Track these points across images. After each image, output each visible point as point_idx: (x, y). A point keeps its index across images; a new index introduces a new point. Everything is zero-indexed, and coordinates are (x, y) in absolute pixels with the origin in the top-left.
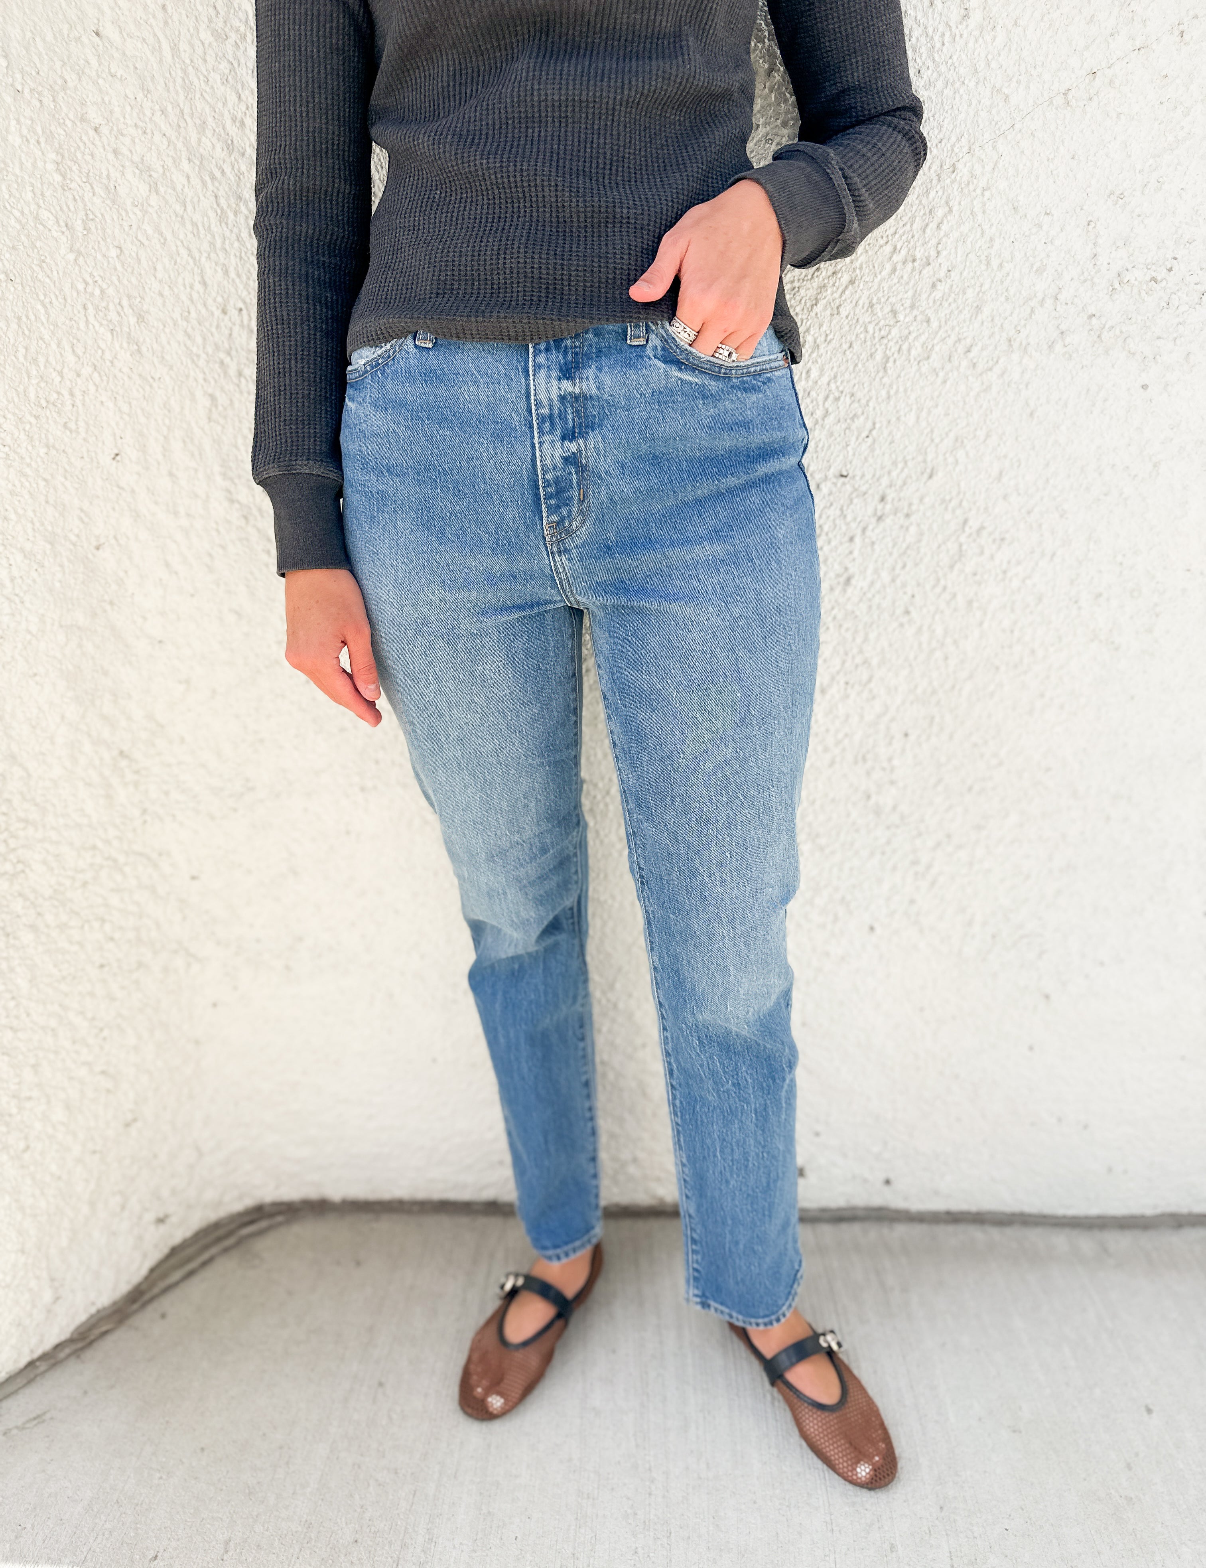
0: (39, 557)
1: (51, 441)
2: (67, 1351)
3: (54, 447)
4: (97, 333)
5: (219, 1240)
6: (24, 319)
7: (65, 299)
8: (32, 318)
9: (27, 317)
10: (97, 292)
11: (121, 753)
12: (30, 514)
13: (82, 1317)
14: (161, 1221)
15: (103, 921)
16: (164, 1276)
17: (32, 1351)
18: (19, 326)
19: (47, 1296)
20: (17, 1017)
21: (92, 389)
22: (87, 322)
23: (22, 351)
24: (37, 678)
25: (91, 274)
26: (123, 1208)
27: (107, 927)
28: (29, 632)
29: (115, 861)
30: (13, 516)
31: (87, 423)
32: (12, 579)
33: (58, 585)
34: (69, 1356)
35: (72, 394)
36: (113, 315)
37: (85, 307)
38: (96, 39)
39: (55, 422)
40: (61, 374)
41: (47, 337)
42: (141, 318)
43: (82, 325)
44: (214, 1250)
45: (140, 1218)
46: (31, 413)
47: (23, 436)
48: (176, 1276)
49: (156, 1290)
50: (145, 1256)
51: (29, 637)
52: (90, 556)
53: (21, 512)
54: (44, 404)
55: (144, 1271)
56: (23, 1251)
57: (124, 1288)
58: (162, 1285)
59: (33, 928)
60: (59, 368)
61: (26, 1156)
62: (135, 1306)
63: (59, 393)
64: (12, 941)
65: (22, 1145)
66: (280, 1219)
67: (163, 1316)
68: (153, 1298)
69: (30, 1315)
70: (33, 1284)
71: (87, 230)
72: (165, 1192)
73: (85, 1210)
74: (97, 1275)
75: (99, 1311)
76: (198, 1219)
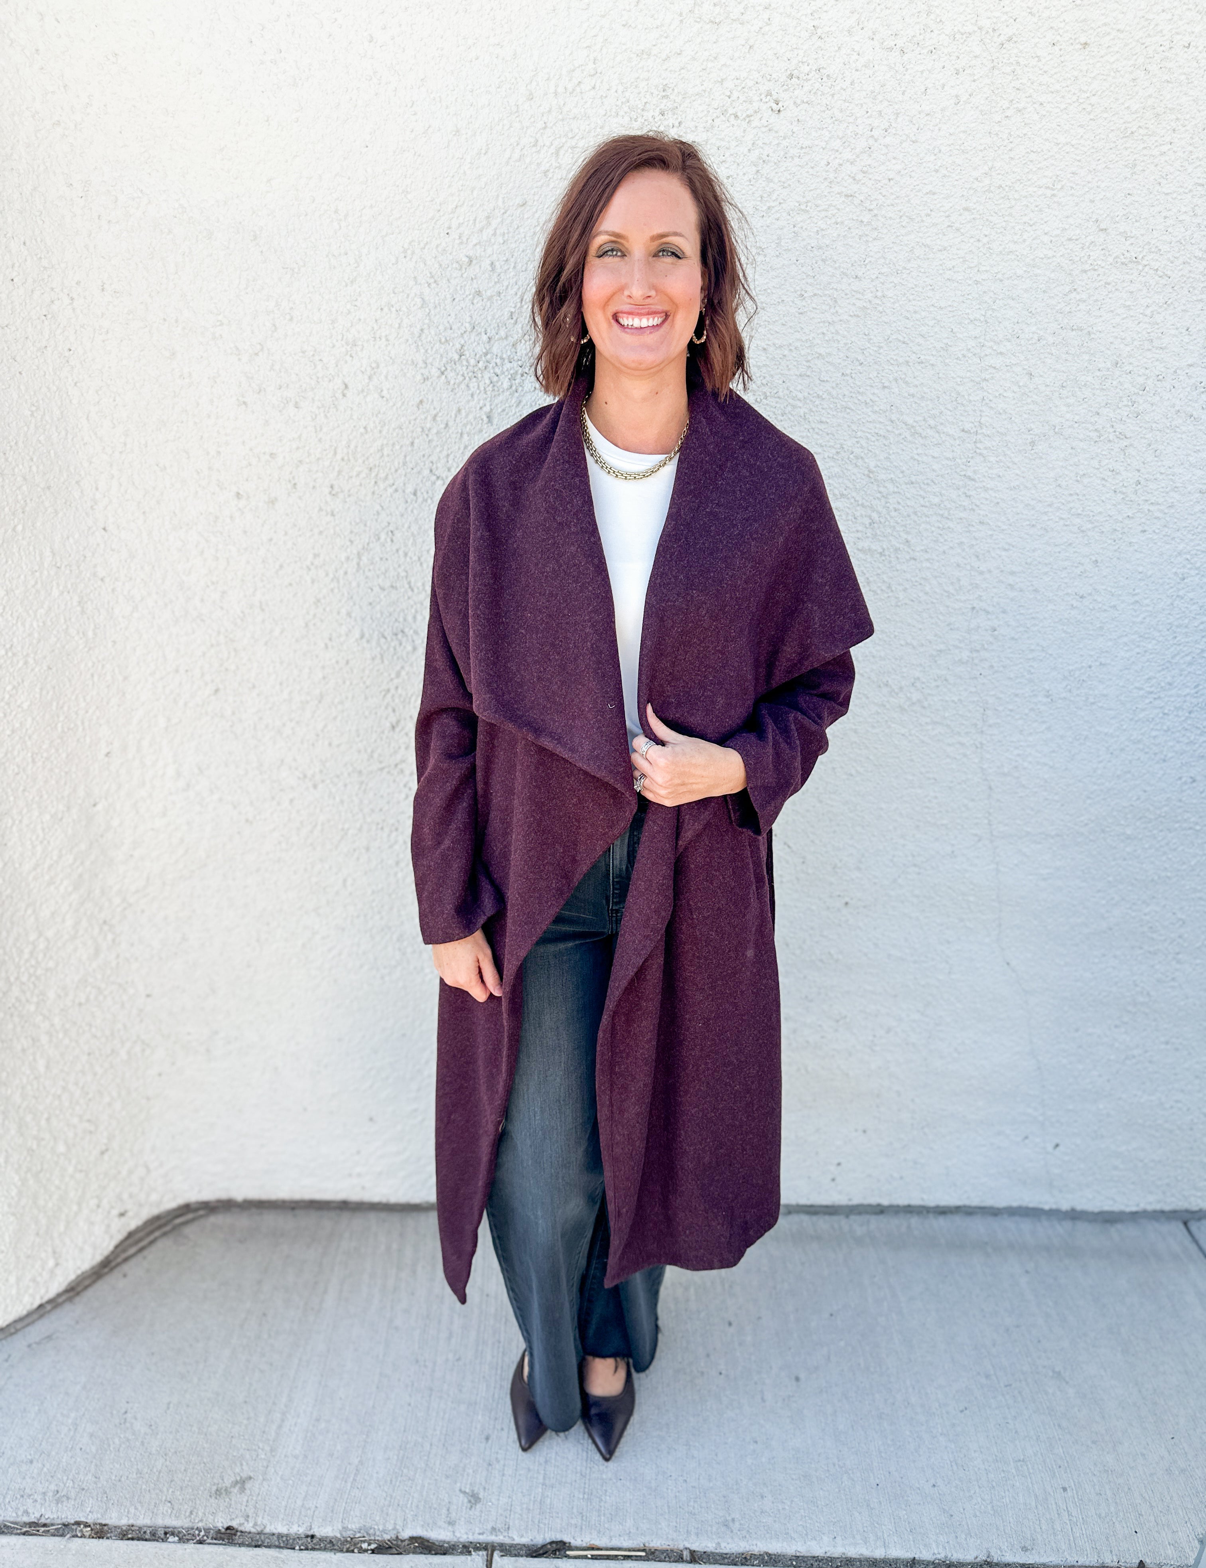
1: (69, 750)
2: (64, 1298)
3: (71, 753)
5: (161, 1227)
6: (57, 687)
9: (59, 686)
11: (105, 923)
12: (56, 792)
13: (72, 1277)
14: (122, 1215)
15: (90, 1025)
16: (124, 1251)
17: (42, 1298)
18: (54, 692)
19: (51, 1263)
23: (55, 704)
25: (97, 658)
26: (98, 1206)
27: (93, 1030)
28: (52, 859)
29: (99, 988)
31: (91, 738)
32: (43, 829)
33: (70, 830)
34: (64, 1302)
35: (83, 723)
37: (92, 675)
38: (103, 533)
39: (72, 739)
40: (77, 713)
41: (69, 695)
42: (126, 678)
44: (157, 1234)
45: (109, 1212)
46: (58, 737)
48: (133, 1250)
49: (119, 1260)
50: (112, 1238)
52: (90, 810)
53: (50, 792)
54: (66, 730)
55: (111, 1248)
56: (38, 1234)
57: (99, 1258)
58: (124, 1256)
59: (49, 1034)
60: (76, 710)
62: (106, 1270)
63: (75, 723)
66: (201, 1212)
67: (125, 1276)
68: (118, 1265)
69: (41, 1275)
70: (43, 1255)
71: (95, 634)
72: (125, 1196)
73: (75, 1208)
74: (81, 1250)
75: (83, 1274)
76: (146, 1213)
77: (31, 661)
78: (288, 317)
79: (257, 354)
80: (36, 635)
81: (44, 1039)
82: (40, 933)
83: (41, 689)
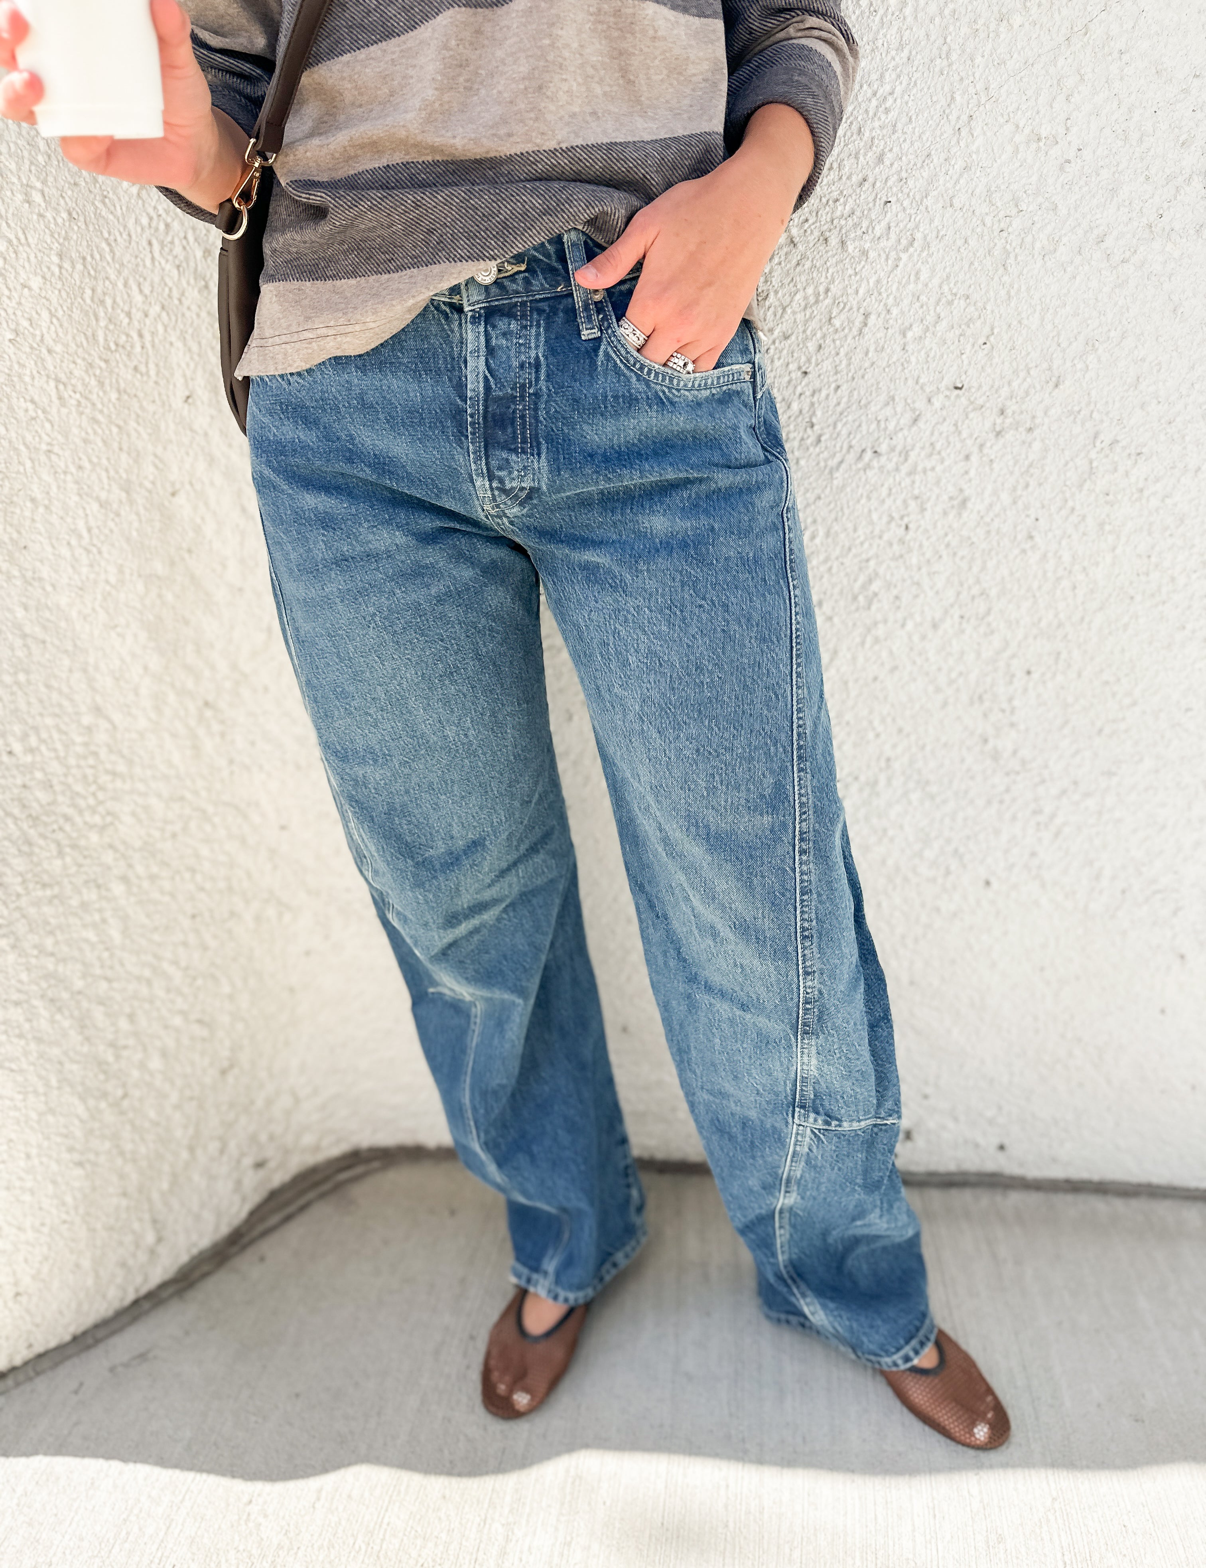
0: (115, 506)
1: (122, 385)
2: (170, 1290)
3: (125, 392)
4: (163, 270)
5: (316, 1184)
6: (89, 258)
7: (130, 235)
8: (98, 257)
9: (92, 257)
10: (162, 227)
11: (207, 704)
12: (104, 462)
13: (184, 1258)
14: (260, 1165)
15: (193, 871)
16: (262, 1220)
17: (137, 1290)
18: (85, 266)
19: (150, 1238)
20: (111, 968)
21: (160, 329)
22: (153, 259)
23: (88, 292)
24: (119, 630)
25: (155, 208)
26: (222, 1151)
27: (199, 877)
28: (107, 582)
29: (204, 812)
30: (87, 465)
31: (157, 365)
32: (89, 530)
33: (135, 534)
34: (171, 1296)
35: (141, 335)
36: (178, 250)
37: (150, 243)
39: (126, 366)
40: (129, 315)
41: (113, 277)
43: (148, 262)
44: (311, 1195)
45: (239, 1162)
46: (100, 358)
47: (93, 382)
48: (274, 1220)
49: (255, 1233)
50: (244, 1199)
51: (108, 588)
52: (166, 503)
53: (95, 460)
54: (113, 347)
55: (244, 1214)
56: (125, 1194)
57: (225, 1230)
58: (261, 1228)
59: (124, 879)
60: (126, 309)
61: (125, 1103)
62: (234, 1249)
63: (128, 335)
64: (104, 893)
65: (120, 1092)
66: (376, 1164)
67: (262, 1259)
68: (252, 1242)
69: (134, 1256)
70: (136, 1226)
72: (263, 1138)
73: (185, 1155)
74: (198, 1218)
75: (201, 1253)
76: (296, 1163)
77: (37, 198)
82: (98, 710)
83: (60, 256)
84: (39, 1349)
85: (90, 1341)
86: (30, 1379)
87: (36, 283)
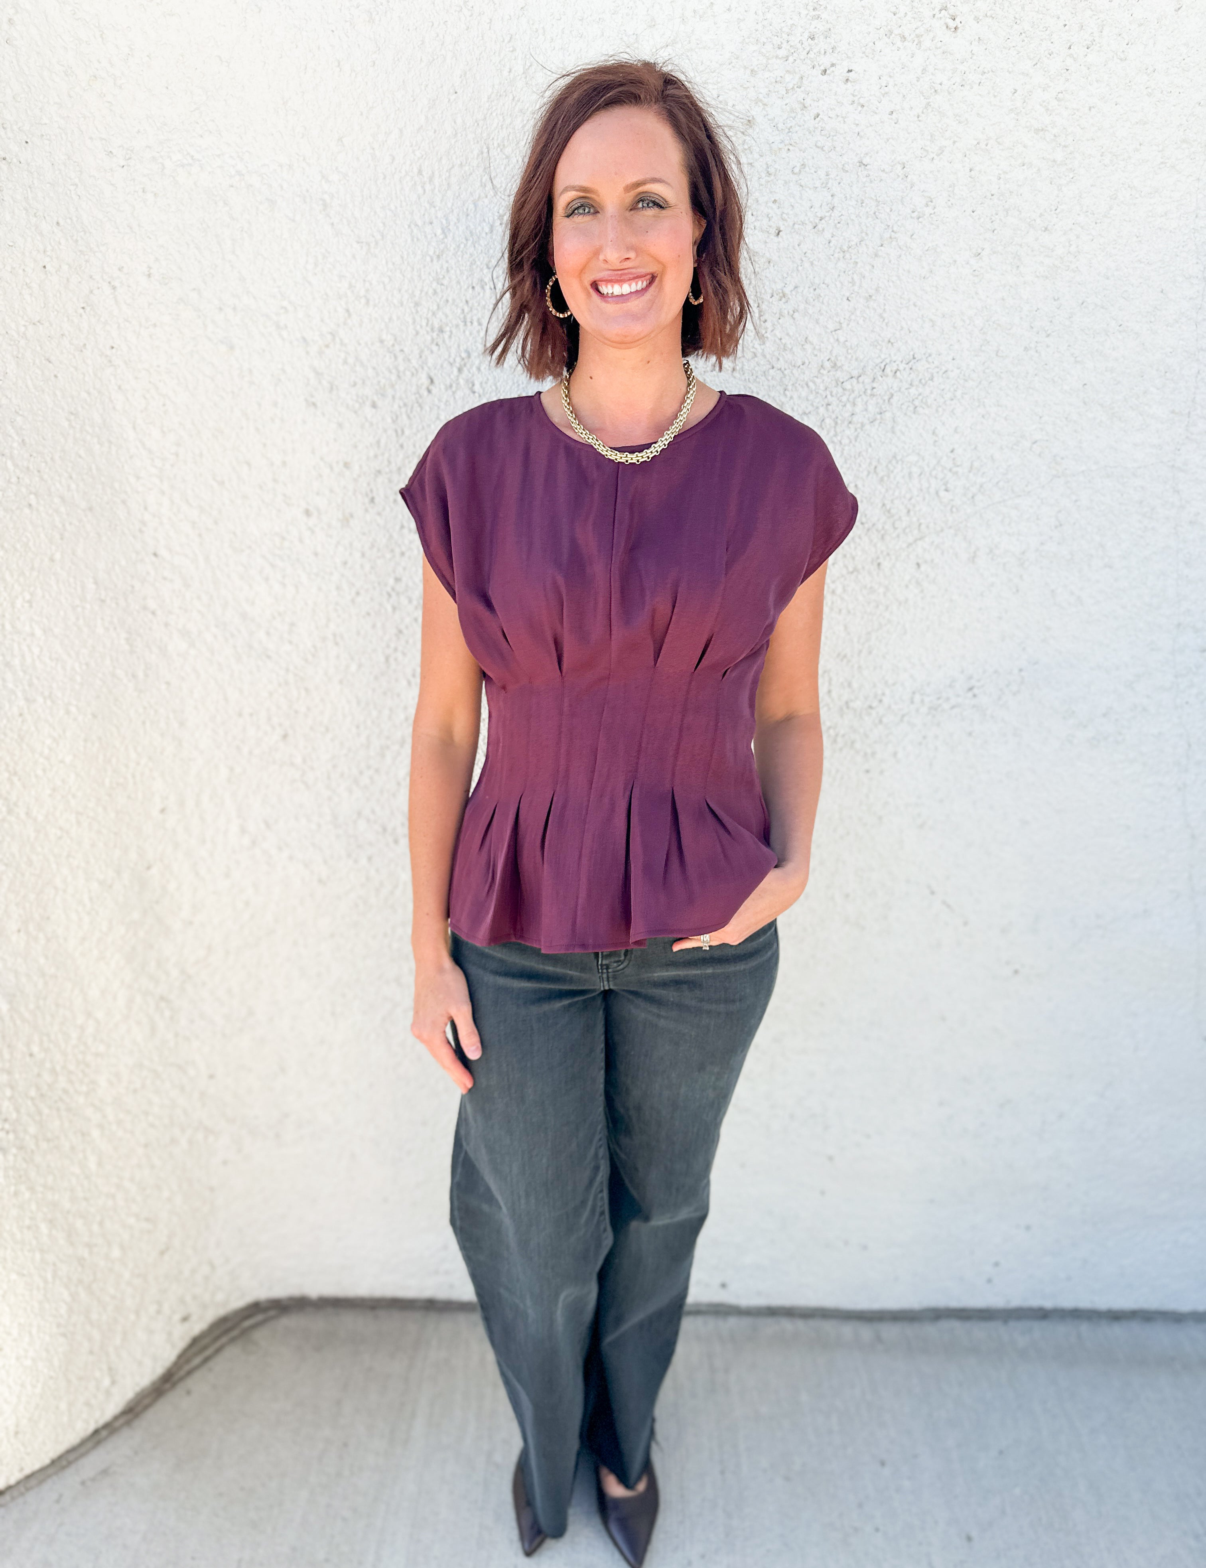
0: (109, 882)
1: (119, 808)
2: (121, 1421)
3: (121, 811)
4: (151, 737)
5: (227, 1331)
6: (103, 738)
7: (131, 720)
9: (106, 737)
10: (152, 712)
11: (162, 998)
12: (104, 856)
13: (131, 1395)
14: (185, 1319)
15: (146, 1113)
16: (188, 1361)
17: (97, 1422)
18: (100, 743)
19: (107, 1382)
20: (89, 1190)
21: (147, 771)
22: (145, 731)
23: (101, 757)
24: (106, 960)
25: (148, 702)
26: (159, 1312)
27: (150, 1118)
28: (101, 931)
29: (156, 1072)
30: (93, 860)
31: (143, 793)
32: (91, 899)
33: (121, 898)
34: (122, 1426)
35: (134, 776)
36: (162, 725)
37: (144, 723)
38: (154, 558)
39: (122, 796)
40: (126, 766)
41: (118, 746)
42: (182, 724)
43: (142, 734)
44: (224, 1340)
45: (170, 1318)
46: (106, 794)
47: (100, 809)
48: (197, 1361)
49: (182, 1373)
50: (174, 1346)
51: (101, 935)
52: (143, 874)
53: (98, 856)
54: (115, 786)
55: (173, 1358)
56: (91, 1352)
57: (159, 1370)
58: (187, 1368)
59: (101, 1126)
60: (125, 762)
61: (95, 1286)
62: (167, 1386)
63: (125, 778)
64: (86, 1138)
65: (91, 1278)
66: (272, 1313)
67: (189, 1393)
68: (182, 1379)
69: (95, 1396)
70: (97, 1374)
71: (146, 675)
72: (188, 1298)
73: (132, 1317)
74: (140, 1364)
75: (143, 1391)
76: (211, 1316)
77: (73, 709)
78: (363, 301)
79: (327, 346)
80: (78, 678)
81: (95, 1133)
82: (89, 1015)
83: (86, 740)
84: (28, 1471)
85: (64, 1463)
86: (22, 1494)
87: (68, 759)
